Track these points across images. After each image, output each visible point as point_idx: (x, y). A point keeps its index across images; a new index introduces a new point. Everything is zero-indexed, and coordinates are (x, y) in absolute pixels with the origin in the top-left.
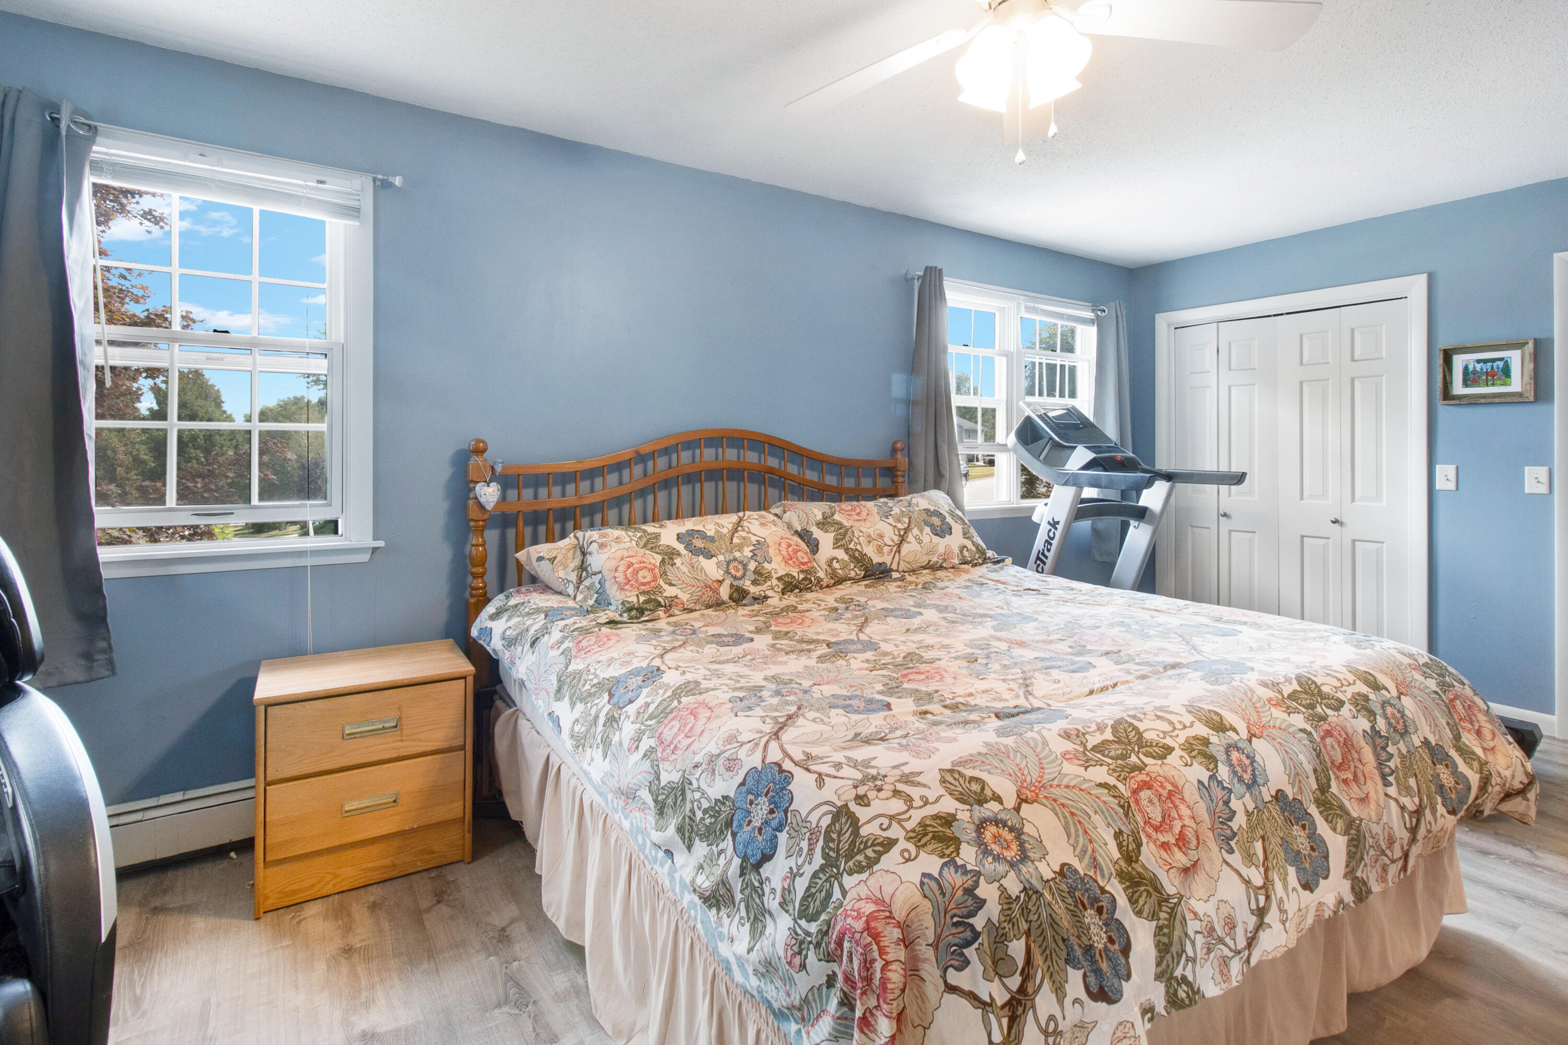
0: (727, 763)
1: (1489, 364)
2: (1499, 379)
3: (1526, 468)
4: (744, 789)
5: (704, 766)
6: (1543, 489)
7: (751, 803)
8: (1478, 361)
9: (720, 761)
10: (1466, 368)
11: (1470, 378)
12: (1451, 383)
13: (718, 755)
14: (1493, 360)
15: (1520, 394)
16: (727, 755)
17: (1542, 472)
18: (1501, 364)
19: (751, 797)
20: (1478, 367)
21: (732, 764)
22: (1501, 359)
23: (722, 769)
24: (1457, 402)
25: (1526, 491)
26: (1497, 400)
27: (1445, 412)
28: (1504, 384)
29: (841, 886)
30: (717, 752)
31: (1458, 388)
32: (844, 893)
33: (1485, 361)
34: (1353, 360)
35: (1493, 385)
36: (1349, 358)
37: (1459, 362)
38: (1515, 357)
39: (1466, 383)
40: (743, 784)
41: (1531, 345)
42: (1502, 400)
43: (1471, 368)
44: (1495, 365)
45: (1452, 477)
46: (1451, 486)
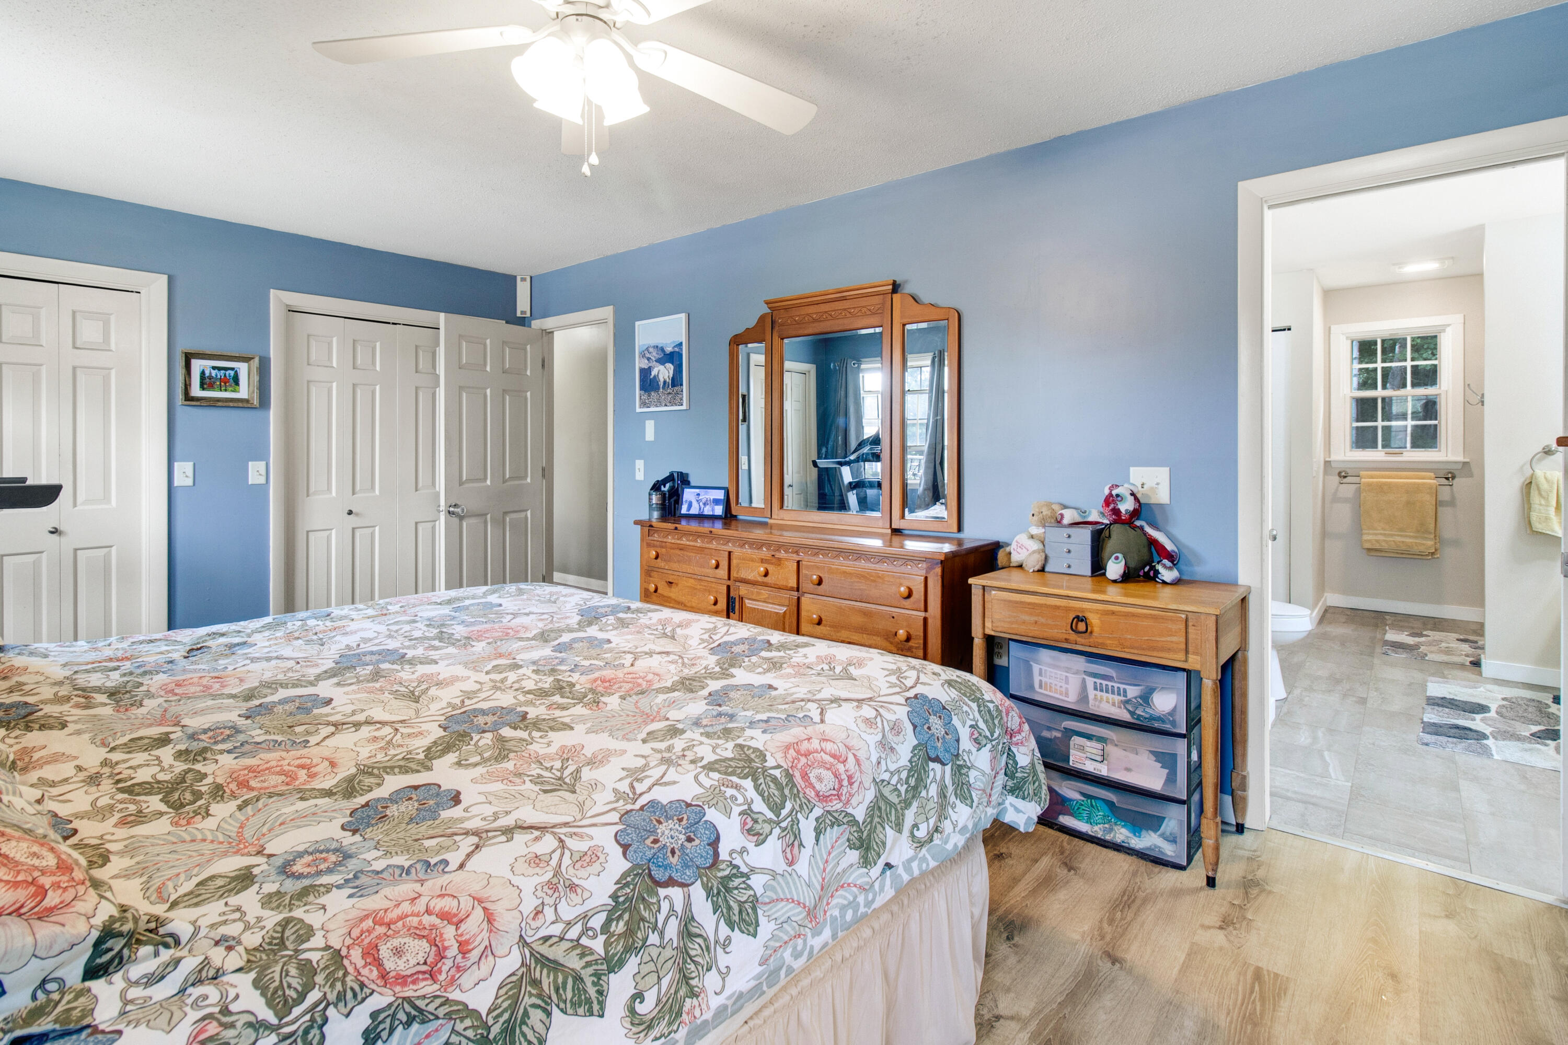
0: (893, 732)
1: (222, 372)
2: (231, 386)
3: (250, 463)
4: (918, 729)
5: (883, 756)
6: (262, 480)
7: (929, 728)
8: (214, 368)
9: (890, 736)
10: (203, 373)
11: (206, 382)
12: (190, 385)
13: (884, 736)
14: (226, 369)
15: (247, 401)
16: (887, 728)
17: (262, 465)
18: (232, 373)
19: (925, 727)
20: (214, 373)
21: (896, 728)
22: (232, 369)
23: (895, 739)
24: (198, 403)
25: (250, 483)
26: (231, 404)
27: (185, 413)
28: (234, 391)
29: (988, 701)
30: (880, 735)
31: (196, 391)
32: (992, 702)
33: (219, 369)
34: (75, 347)
35: (226, 390)
36: (71, 345)
37: (197, 365)
38: (242, 368)
39: (202, 387)
40: (915, 727)
41: (257, 360)
42: (236, 405)
43: (207, 373)
44: (227, 373)
45: (190, 474)
46: (189, 482)
